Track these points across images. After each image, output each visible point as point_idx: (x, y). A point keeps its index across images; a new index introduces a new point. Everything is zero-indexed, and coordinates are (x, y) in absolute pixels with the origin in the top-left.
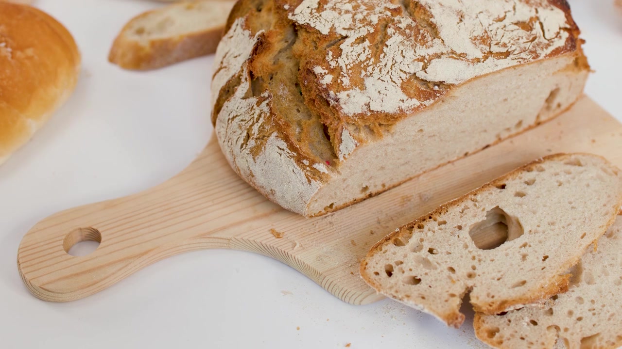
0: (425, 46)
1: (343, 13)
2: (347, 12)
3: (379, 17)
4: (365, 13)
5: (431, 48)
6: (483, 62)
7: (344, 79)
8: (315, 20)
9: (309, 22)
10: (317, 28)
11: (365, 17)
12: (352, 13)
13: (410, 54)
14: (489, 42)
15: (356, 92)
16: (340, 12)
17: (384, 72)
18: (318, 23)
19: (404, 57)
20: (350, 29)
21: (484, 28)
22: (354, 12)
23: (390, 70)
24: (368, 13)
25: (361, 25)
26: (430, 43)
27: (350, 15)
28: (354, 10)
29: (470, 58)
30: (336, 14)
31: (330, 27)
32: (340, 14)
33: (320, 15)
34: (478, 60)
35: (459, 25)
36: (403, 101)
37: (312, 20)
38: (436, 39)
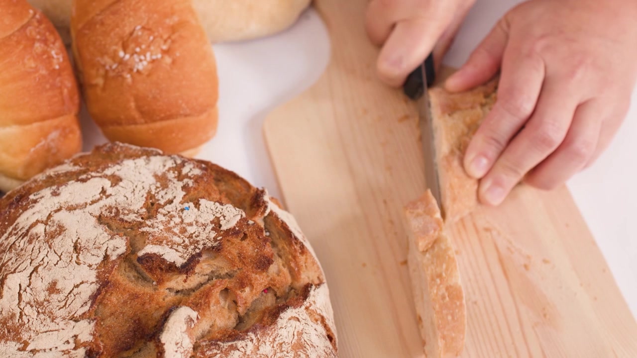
0: (108, 206)
1: (194, 223)
2: (191, 224)
3: (157, 219)
4: (172, 224)
5: (101, 206)
6: (51, 212)
7: (173, 175)
8: (217, 210)
9: (221, 207)
10: (212, 203)
11: (171, 219)
12: (185, 224)
13: (121, 199)
14: (47, 237)
15: (160, 171)
16: (198, 224)
17: (140, 187)
18: (213, 207)
19: (125, 196)
20: (182, 210)
21: (52, 249)
22: (184, 225)
23: (135, 189)
24: (169, 223)
25: (171, 213)
26: (103, 210)
27: (186, 221)
28: (184, 228)
29: (64, 210)
30: (201, 220)
31: (201, 206)
32: (197, 222)
33: (214, 215)
34: (56, 211)
35: (78, 237)
36: (118, 170)
37: (221, 210)
38: (98, 215)
